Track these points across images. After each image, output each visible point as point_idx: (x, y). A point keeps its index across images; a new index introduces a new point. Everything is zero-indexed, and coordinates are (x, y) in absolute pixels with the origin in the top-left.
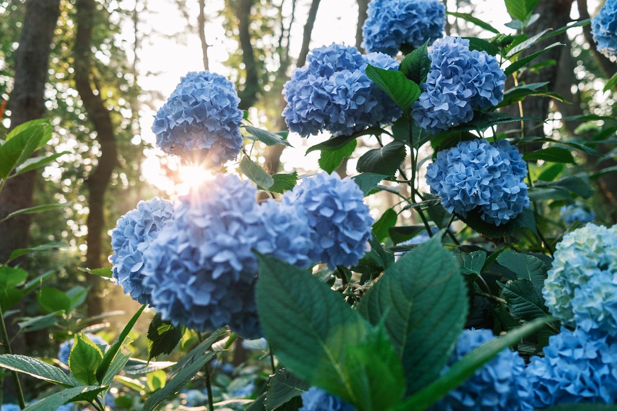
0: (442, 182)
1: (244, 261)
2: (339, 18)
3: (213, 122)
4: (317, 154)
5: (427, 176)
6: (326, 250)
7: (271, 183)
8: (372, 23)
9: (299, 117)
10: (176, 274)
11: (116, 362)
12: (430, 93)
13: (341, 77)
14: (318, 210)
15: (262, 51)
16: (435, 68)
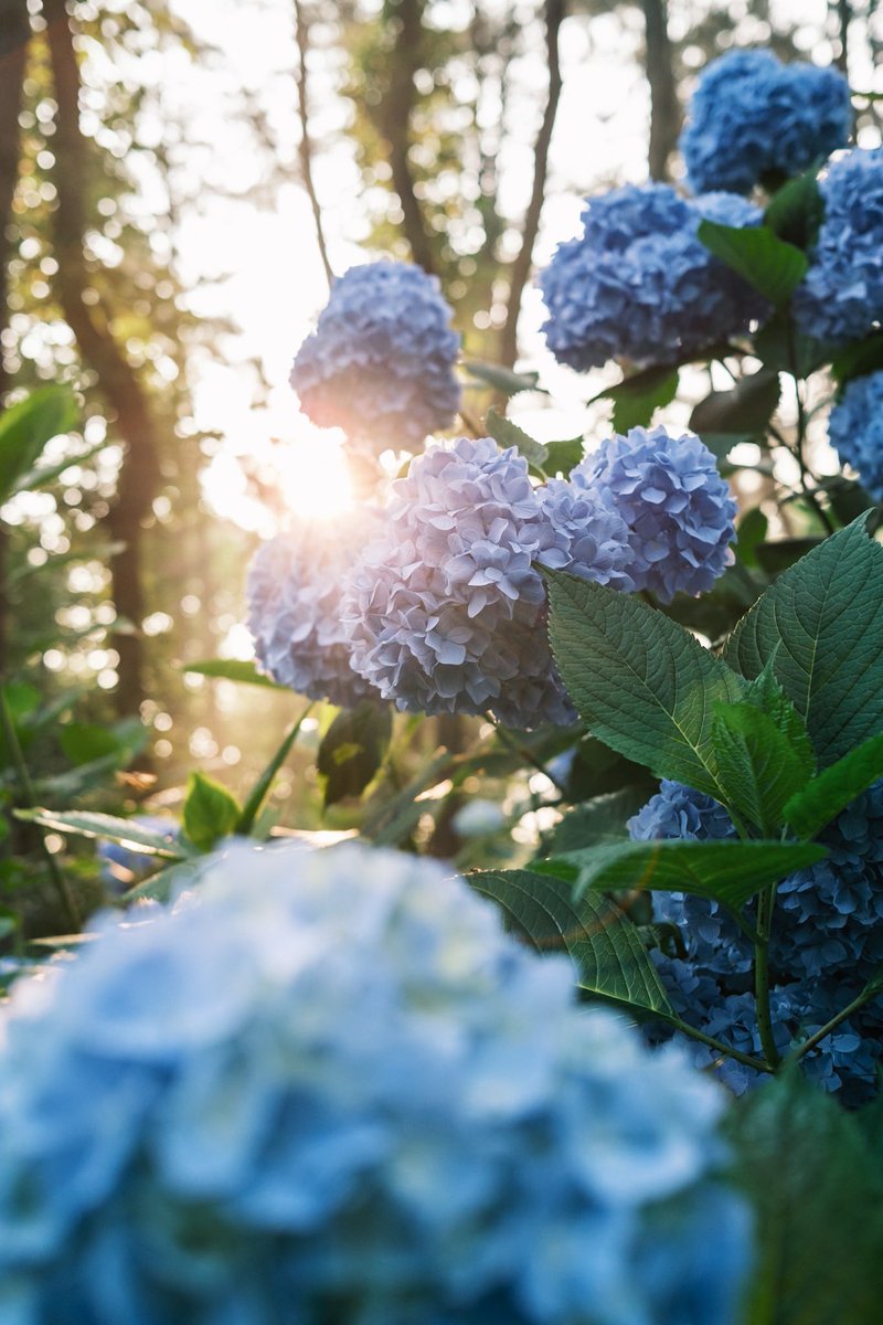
0: (859, 442)
1: (522, 584)
2: (605, 119)
3: (404, 358)
4: (608, 405)
5: (830, 432)
6: (655, 564)
7: (544, 455)
8: (700, 131)
9: (570, 335)
10: (403, 616)
11: (263, 815)
12: (828, 266)
13: (648, 249)
14: (637, 494)
15: (442, 209)
16: (835, 214)
